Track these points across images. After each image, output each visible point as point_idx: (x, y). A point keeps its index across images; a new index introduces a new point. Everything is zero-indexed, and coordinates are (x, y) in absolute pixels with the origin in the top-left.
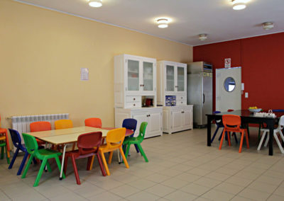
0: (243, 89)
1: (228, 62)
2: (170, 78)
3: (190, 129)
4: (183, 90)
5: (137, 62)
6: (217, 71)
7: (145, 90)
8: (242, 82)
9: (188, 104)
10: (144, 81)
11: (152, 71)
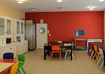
0: (48, 33)
1: (42, 21)
2: (18, 28)
3: (27, 52)
4: (23, 33)
5: (4, 19)
6: (37, 24)
7: (7, 34)
8: (48, 30)
9: (25, 40)
10: (7, 29)
11: (10, 24)
